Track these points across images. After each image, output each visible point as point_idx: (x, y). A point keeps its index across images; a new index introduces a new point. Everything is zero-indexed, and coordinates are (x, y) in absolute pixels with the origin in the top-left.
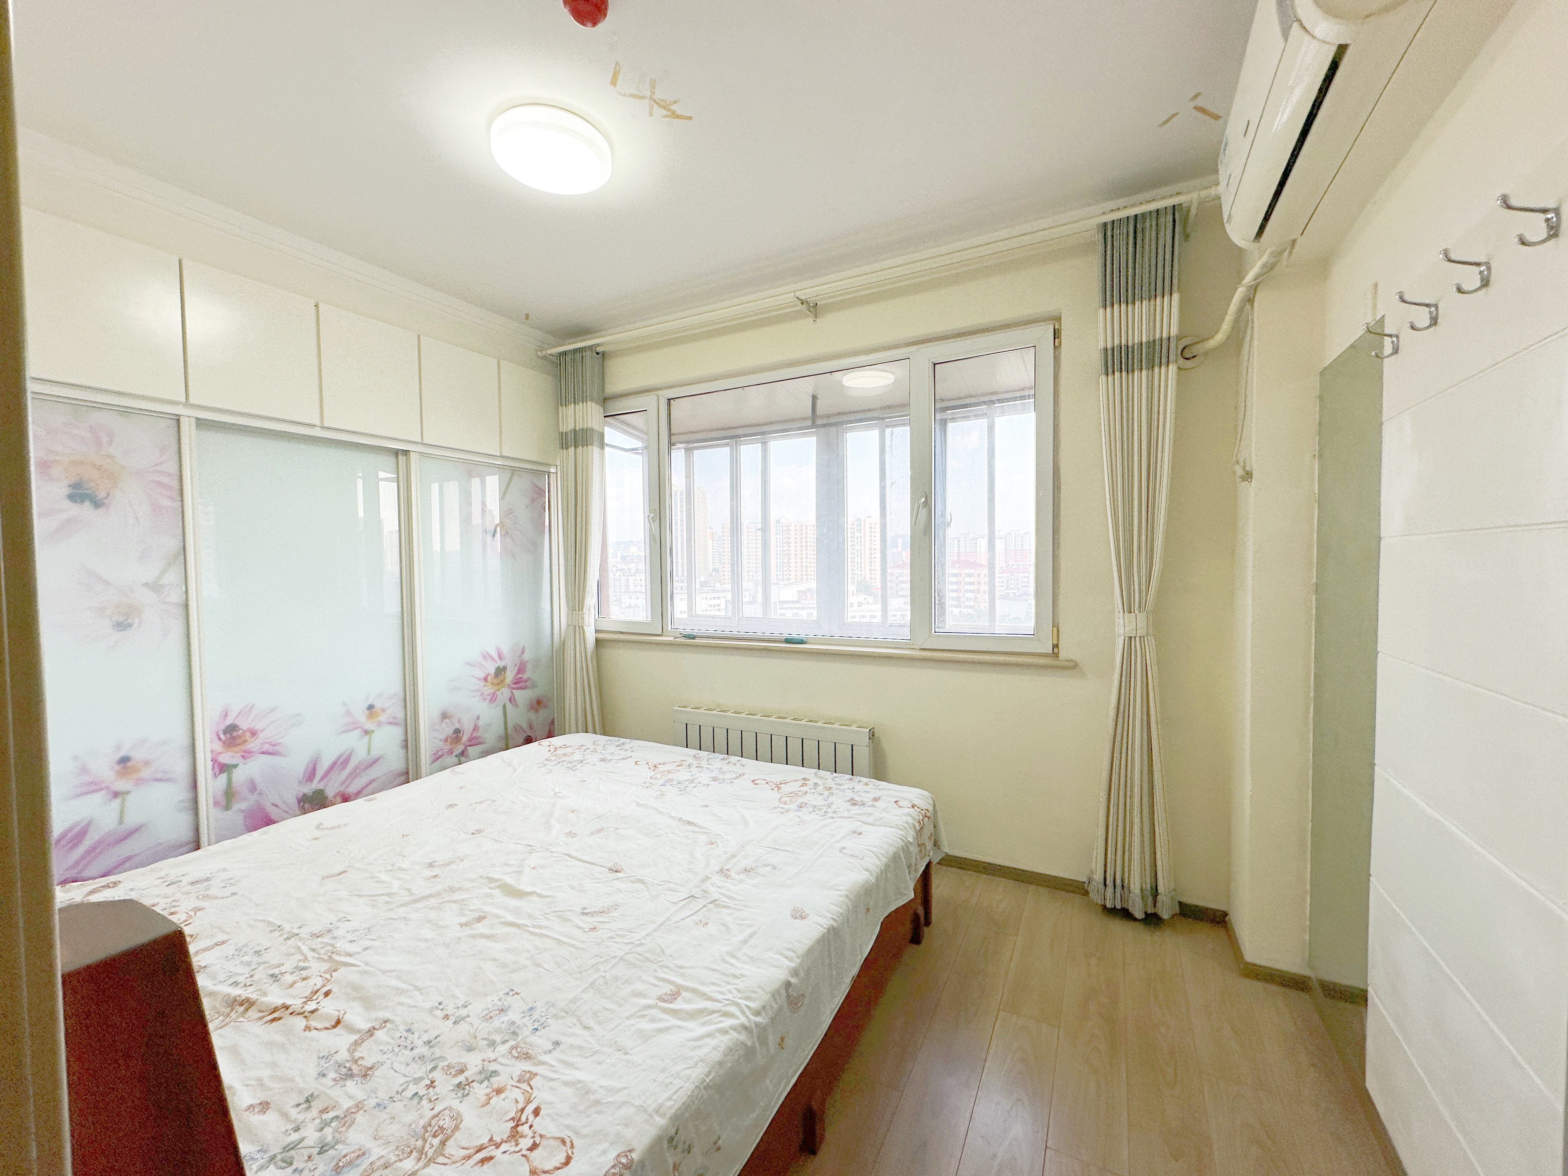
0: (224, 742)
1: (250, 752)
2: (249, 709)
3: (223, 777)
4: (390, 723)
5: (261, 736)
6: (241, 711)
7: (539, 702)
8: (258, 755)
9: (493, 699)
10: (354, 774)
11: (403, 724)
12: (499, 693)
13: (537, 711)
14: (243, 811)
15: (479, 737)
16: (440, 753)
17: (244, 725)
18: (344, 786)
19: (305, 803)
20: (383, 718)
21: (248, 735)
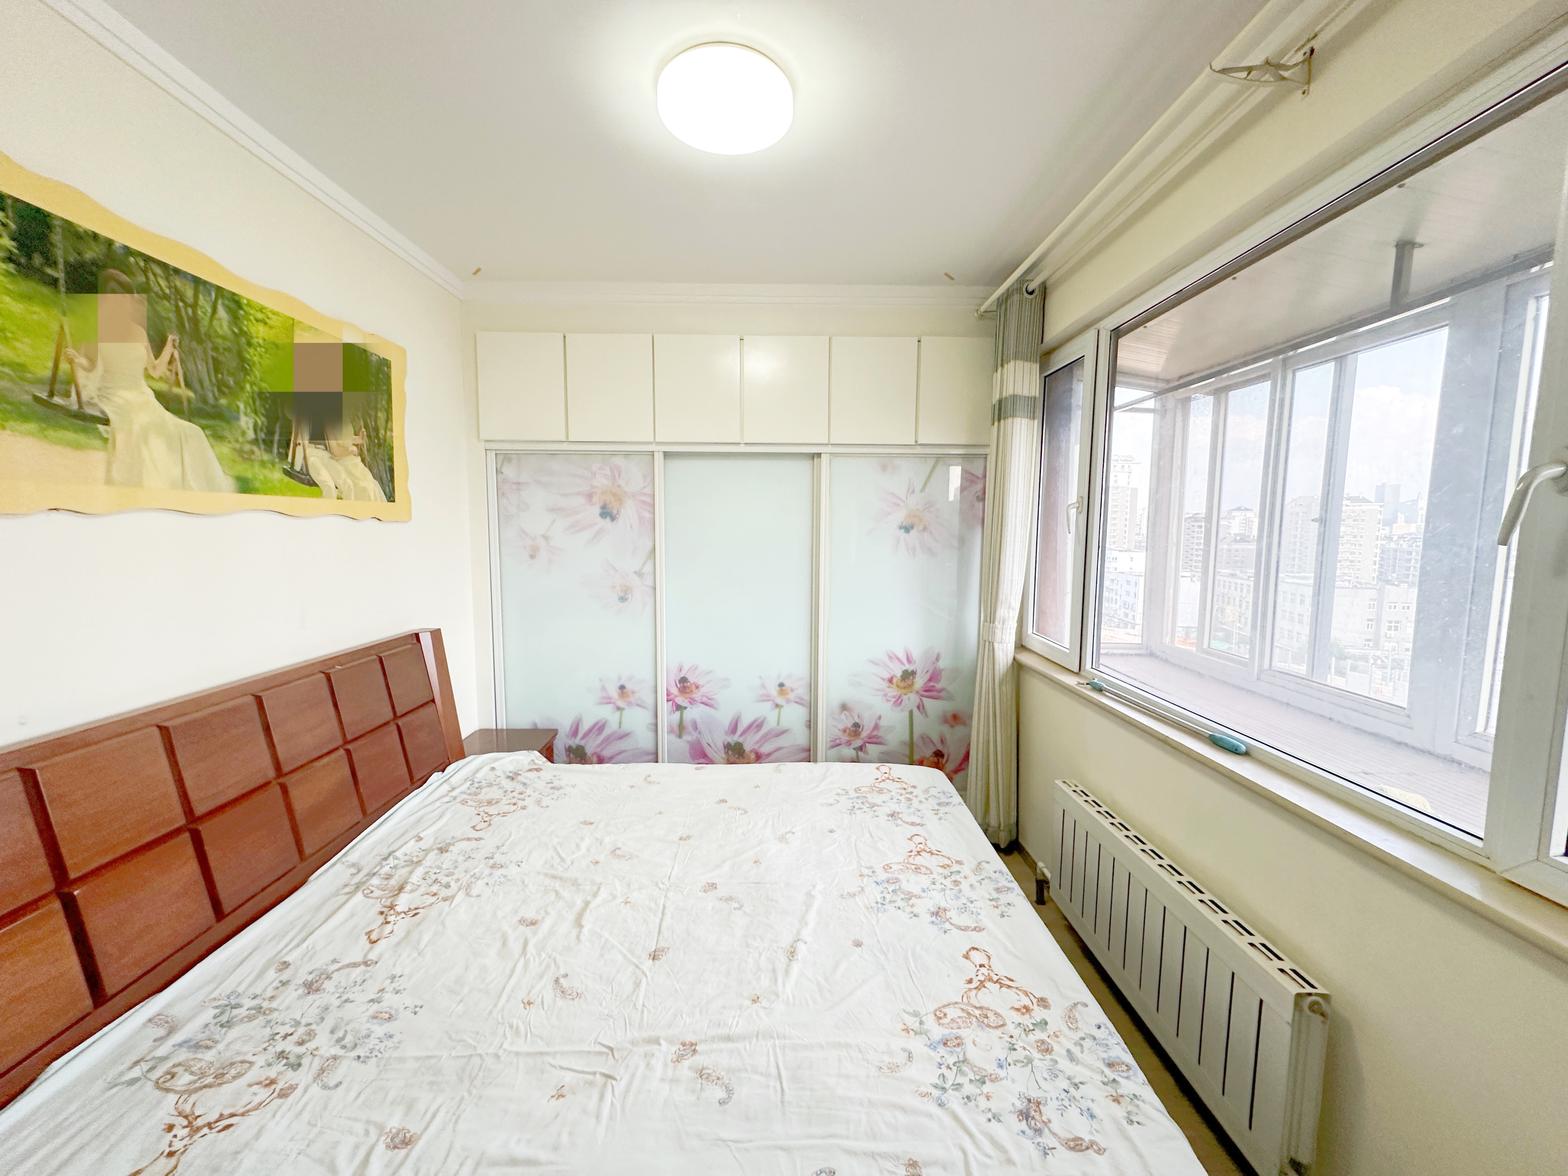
0: (679, 689)
1: (695, 700)
2: (694, 668)
3: (678, 713)
4: (797, 702)
5: (702, 690)
6: (690, 668)
7: (955, 717)
8: (699, 704)
9: (898, 702)
10: (766, 738)
11: (808, 705)
12: (905, 697)
13: (952, 726)
14: (688, 742)
15: (880, 737)
16: (838, 741)
17: (691, 679)
18: (758, 745)
19: (728, 749)
20: (792, 696)
21: (694, 687)
